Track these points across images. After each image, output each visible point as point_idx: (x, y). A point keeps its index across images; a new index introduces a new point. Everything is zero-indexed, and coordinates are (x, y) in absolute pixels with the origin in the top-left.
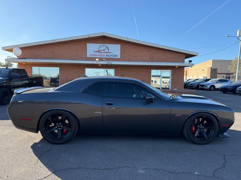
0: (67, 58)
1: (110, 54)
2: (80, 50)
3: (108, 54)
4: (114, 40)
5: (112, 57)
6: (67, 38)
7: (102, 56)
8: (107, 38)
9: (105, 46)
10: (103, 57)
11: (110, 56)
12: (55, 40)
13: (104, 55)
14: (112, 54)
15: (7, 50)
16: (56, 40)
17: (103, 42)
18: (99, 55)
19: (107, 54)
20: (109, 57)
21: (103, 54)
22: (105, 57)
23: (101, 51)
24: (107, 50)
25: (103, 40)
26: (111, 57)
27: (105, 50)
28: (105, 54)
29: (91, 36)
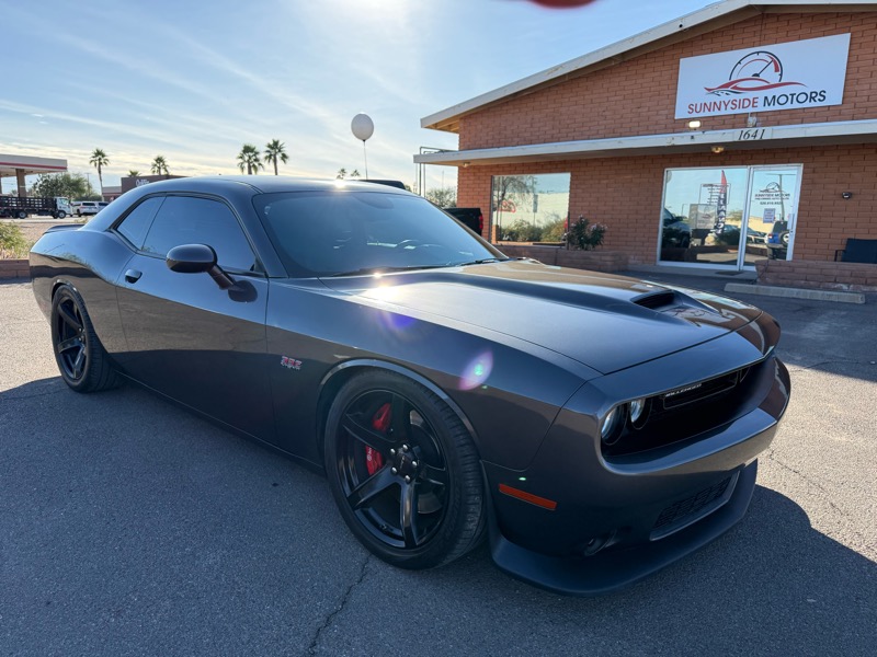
0: (600, 132)
1: (787, 90)
2: (649, 94)
3: (777, 92)
4: (812, 16)
5: (796, 105)
6: (597, 51)
7: (747, 103)
8: (778, 16)
9: (762, 56)
10: (750, 110)
11: (783, 100)
12: (556, 69)
13: (754, 102)
14: (796, 89)
15: (436, 126)
16: (561, 66)
17: (757, 39)
18: (730, 105)
19: (770, 93)
20: (777, 107)
21: (750, 95)
22: (760, 108)
23: (740, 85)
24: (771, 76)
25: (758, 28)
26: (788, 106)
27: (761, 77)
28: (761, 94)
29: (688, 24)
